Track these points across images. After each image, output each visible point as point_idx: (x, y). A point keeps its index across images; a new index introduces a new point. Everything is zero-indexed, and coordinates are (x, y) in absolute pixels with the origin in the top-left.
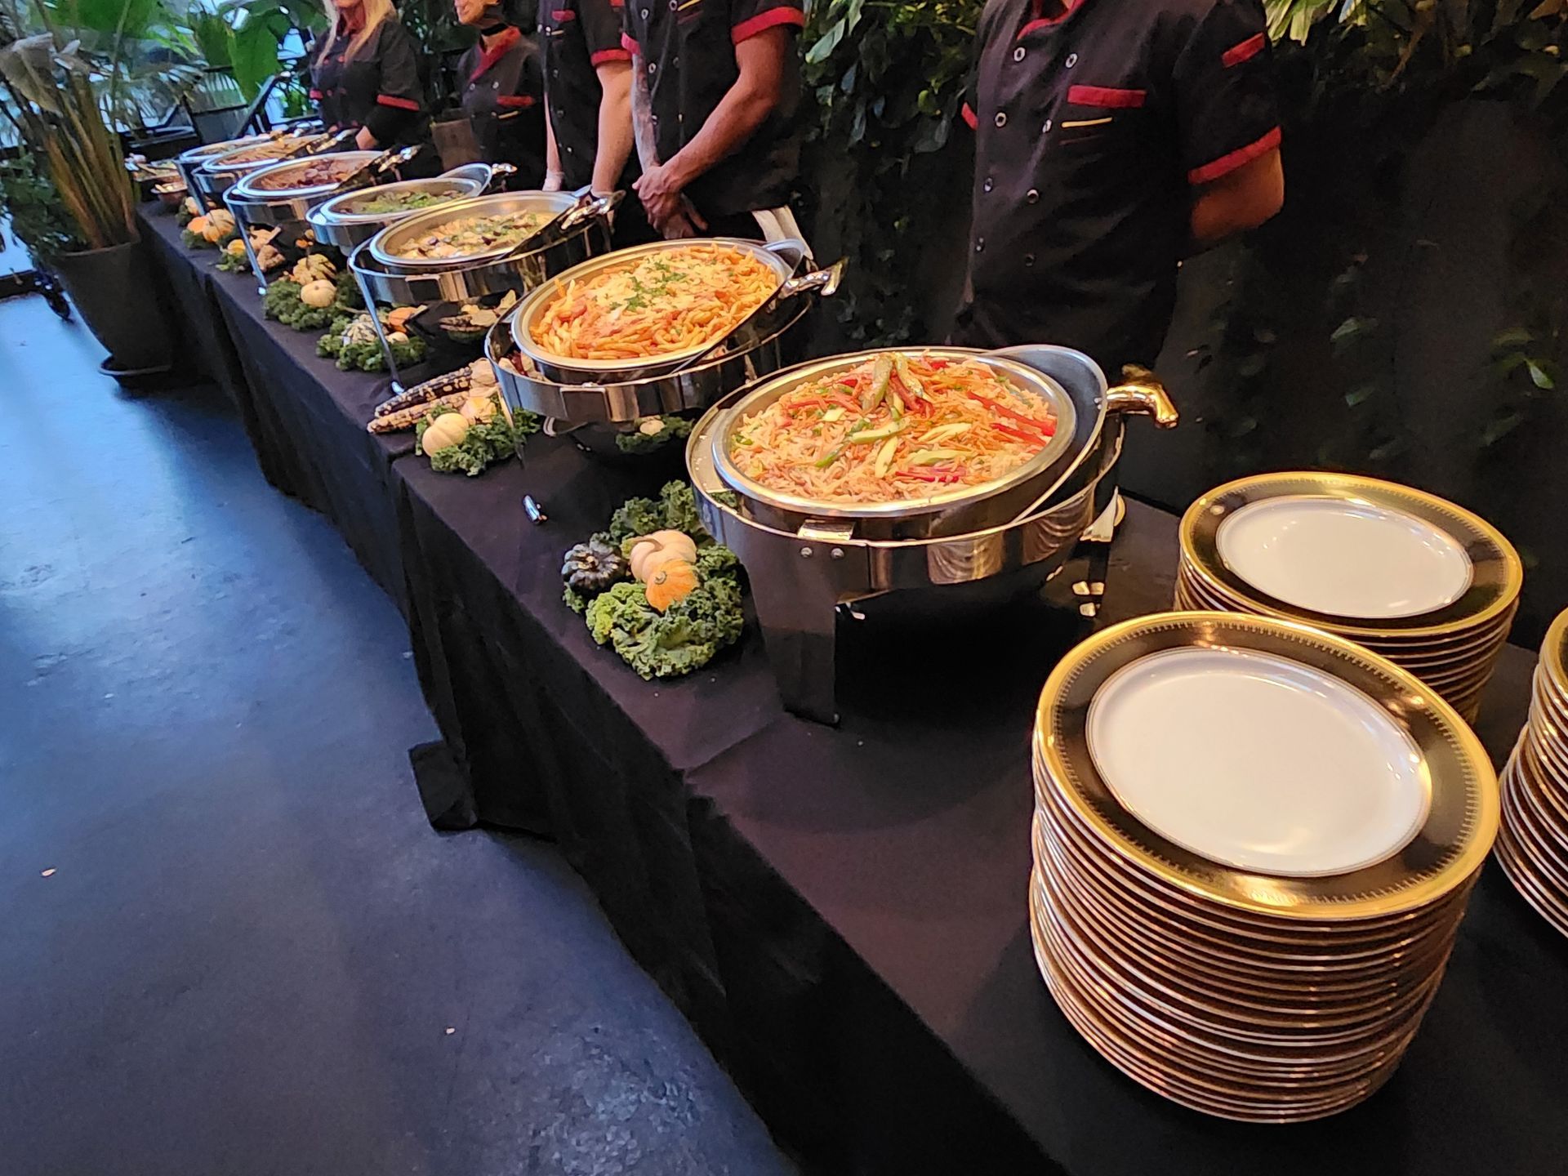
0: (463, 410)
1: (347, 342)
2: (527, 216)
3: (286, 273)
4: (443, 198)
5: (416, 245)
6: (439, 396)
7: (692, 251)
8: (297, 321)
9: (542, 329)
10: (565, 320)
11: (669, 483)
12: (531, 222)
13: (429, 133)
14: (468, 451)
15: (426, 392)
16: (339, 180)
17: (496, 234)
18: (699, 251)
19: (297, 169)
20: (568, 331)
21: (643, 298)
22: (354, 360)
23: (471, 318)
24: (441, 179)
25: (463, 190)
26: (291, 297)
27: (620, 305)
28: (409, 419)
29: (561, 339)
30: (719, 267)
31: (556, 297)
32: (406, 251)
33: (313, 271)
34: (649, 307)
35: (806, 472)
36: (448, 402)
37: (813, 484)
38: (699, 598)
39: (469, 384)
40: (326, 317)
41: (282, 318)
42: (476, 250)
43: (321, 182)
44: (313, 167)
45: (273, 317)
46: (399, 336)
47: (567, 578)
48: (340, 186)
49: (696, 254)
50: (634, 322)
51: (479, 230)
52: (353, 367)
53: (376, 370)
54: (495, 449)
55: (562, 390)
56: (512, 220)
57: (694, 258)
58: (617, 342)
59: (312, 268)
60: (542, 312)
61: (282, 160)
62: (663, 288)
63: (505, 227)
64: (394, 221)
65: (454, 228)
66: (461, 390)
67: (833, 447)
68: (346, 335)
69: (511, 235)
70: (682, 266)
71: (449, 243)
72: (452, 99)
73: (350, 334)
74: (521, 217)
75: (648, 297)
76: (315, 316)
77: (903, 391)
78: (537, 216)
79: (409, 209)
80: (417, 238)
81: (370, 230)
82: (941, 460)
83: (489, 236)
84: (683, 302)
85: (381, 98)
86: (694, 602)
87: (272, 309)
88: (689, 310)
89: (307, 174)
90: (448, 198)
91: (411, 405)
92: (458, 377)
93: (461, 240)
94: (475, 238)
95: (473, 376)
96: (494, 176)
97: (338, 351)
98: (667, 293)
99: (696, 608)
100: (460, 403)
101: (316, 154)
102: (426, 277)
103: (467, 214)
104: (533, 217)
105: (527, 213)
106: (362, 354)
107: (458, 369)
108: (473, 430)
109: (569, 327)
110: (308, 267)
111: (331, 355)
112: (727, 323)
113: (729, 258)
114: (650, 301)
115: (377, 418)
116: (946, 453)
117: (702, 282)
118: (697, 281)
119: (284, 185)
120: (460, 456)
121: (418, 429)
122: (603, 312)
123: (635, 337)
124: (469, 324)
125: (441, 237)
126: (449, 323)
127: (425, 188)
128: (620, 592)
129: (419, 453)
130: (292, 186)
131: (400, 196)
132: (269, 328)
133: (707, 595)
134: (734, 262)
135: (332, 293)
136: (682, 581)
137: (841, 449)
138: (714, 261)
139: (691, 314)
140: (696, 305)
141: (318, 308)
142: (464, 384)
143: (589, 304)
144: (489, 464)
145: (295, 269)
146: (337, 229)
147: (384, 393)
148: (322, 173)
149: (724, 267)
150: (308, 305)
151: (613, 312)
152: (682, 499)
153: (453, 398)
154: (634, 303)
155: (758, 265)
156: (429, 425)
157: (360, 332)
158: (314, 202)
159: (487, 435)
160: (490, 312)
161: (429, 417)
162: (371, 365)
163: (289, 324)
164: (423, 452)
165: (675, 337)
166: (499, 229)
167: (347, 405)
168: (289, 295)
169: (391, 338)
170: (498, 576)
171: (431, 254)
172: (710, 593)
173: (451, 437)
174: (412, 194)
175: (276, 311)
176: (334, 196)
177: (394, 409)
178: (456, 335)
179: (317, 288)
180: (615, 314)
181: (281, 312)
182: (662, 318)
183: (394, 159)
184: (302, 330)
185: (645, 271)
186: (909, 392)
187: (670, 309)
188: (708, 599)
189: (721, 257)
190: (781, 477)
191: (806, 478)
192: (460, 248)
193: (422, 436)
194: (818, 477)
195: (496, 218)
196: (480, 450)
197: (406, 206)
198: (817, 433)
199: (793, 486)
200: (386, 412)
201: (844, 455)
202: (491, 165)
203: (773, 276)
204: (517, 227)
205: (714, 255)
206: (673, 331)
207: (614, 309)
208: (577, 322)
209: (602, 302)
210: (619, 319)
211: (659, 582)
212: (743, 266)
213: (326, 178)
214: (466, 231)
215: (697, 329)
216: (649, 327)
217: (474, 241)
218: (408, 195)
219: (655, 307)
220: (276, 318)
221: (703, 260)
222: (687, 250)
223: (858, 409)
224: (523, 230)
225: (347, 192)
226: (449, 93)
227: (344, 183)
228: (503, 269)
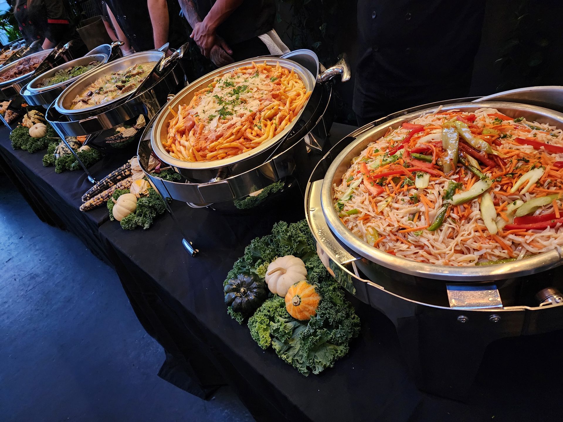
0: (131, 189)
1: (57, 156)
2: (137, 68)
3: (19, 123)
4: (90, 67)
5: (81, 98)
6: (116, 183)
7: (242, 69)
8: (30, 148)
9: (169, 141)
10: (182, 133)
11: (276, 224)
12: (141, 71)
13: (77, 34)
14: (139, 215)
15: (107, 183)
16: (35, 68)
17: (124, 82)
18: (246, 69)
19: (13, 67)
20: (187, 141)
21: (227, 108)
22: (64, 166)
23: (122, 134)
24: (86, 56)
25: (99, 60)
26: (24, 134)
27: (215, 116)
28: (102, 199)
29: (184, 146)
30: (262, 76)
31: (171, 117)
32: (76, 103)
33: (32, 119)
34: (235, 115)
35: (422, 236)
36: (121, 186)
37: (433, 247)
38: (326, 309)
39: (131, 172)
40: (44, 142)
41: (22, 147)
42: (114, 94)
43: (26, 71)
44: (21, 64)
45: (18, 148)
46: (84, 148)
47: (230, 304)
48: (36, 71)
49: (244, 71)
50: (229, 128)
51: (113, 81)
52: (64, 169)
53: (77, 169)
54: (156, 210)
55: (198, 187)
56: (130, 72)
57: (244, 74)
58: (222, 143)
59: (32, 118)
60: (166, 128)
61: (4, 64)
62: (237, 99)
63: (126, 77)
64: (67, 85)
65: (99, 83)
66: (127, 177)
67: (437, 211)
68: (56, 153)
69: (132, 81)
70: (240, 81)
71: (99, 93)
72: (83, 15)
73: (58, 152)
74: (134, 69)
75: (230, 107)
76: (39, 143)
77: (474, 152)
78: (142, 66)
79: (73, 77)
80: (80, 93)
81: (54, 93)
82: (539, 207)
83: (120, 84)
84: (254, 105)
85: (49, 21)
86: (324, 314)
87: (16, 144)
88: (260, 111)
89: (18, 68)
90: (92, 66)
91: (101, 191)
92: (123, 170)
93: (105, 90)
94: (112, 87)
95: (132, 167)
96: (112, 48)
97: (55, 162)
98: (242, 102)
99: (327, 319)
100: (128, 185)
101: (21, 57)
102: (91, 118)
103: (104, 73)
104: (140, 67)
105: (136, 66)
106: (67, 162)
107: (122, 165)
108: (140, 202)
109: (187, 137)
110: (29, 118)
111: (51, 165)
112: (286, 114)
113: (265, 69)
114: (233, 110)
115: (84, 203)
116: (541, 201)
117: (258, 89)
118: (255, 89)
119: (8, 77)
120: (136, 219)
121: (109, 206)
122: (206, 123)
123: (233, 137)
124: (122, 138)
125: (93, 90)
126: (110, 140)
127: (79, 63)
128: (269, 311)
129: (112, 219)
130: (12, 77)
131: (67, 71)
132: (17, 155)
133: (330, 305)
134: (268, 71)
135: (44, 128)
136: (311, 299)
137: (445, 212)
138: (257, 73)
139: (263, 114)
140: (263, 106)
141: (40, 138)
142: (127, 173)
143: (195, 119)
144: (154, 219)
145: (23, 120)
146: (38, 96)
147: (84, 186)
148: (26, 66)
149: (265, 76)
150: (34, 138)
151: (212, 122)
152: (288, 234)
153: (124, 182)
154: (223, 113)
155: (283, 69)
156: (114, 203)
157: (63, 150)
158: (24, 83)
159: (149, 203)
160: (132, 129)
161: (113, 199)
162: (74, 167)
163: (26, 150)
164: (114, 218)
165: (259, 132)
166: (124, 79)
167: (66, 195)
168: (23, 134)
169: (80, 150)
170: (181, 302)
171: (90, 102)
172: (332, 302)
173: (128, 209)
174: (73, 67)
175: (18, 145)
176: (35, 77)
177: (92, 196)
178: (116, 145)
179: (36, 128)
180: (215, 122)
181: (21, 145)
182: (246, 121)
183: (60, 51)
184: (34, 152)
185: (220, 89)
186: (480, 151)
187: (248, 113)
188: (331, 307)
189: (260, 70)
190: (397, 240)
191: (424, 241)
192: (106, 95)
193: (112, 210)
194: (435, 240)
195: (121, 72)
196: (147, 213)
197: (71, 75)
198: (415, 200)
199: (413, 249)
200: (88, 198)
201: (449, 216)
202: (110, 44)
203: (296, 75)
204: (134, 75)
205: (256, 69)
206: (256, 128)
207: (211, 120)
208: (191, 133)
209: (202, 116)
210: (217, 127)
211: (296, 304)
212: (275, 73)
213: (28, 68)
214: (106, 83)
215: (269, 123)
216: (240, 129)
217: (112, 89)
218: (71, 68)
219: (238, 114)
220: (20, 148)
221: (250, 74)
222: (238, 70)
223: (441, 173)
224: (137, 76)
225: (41, 73)
226: (81, 12)
227: (38, 69)
228: (134, 102)
